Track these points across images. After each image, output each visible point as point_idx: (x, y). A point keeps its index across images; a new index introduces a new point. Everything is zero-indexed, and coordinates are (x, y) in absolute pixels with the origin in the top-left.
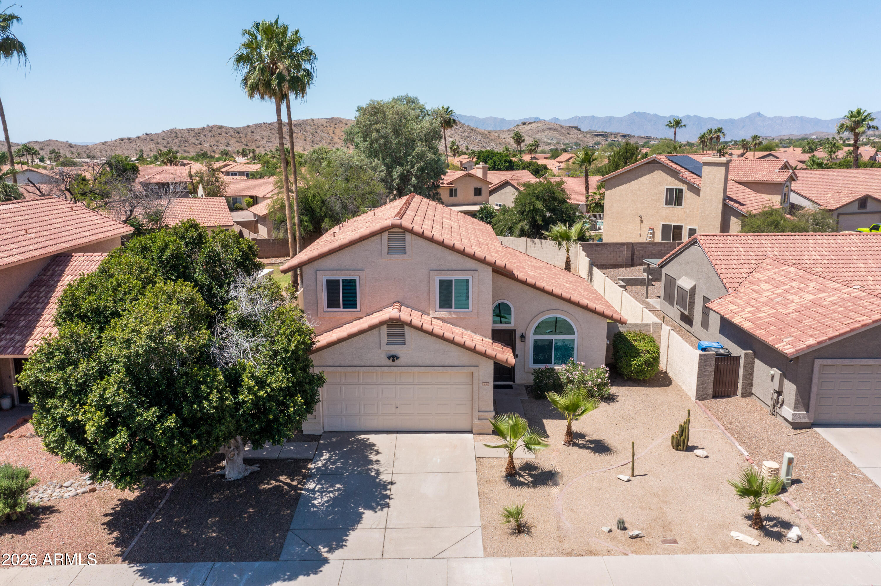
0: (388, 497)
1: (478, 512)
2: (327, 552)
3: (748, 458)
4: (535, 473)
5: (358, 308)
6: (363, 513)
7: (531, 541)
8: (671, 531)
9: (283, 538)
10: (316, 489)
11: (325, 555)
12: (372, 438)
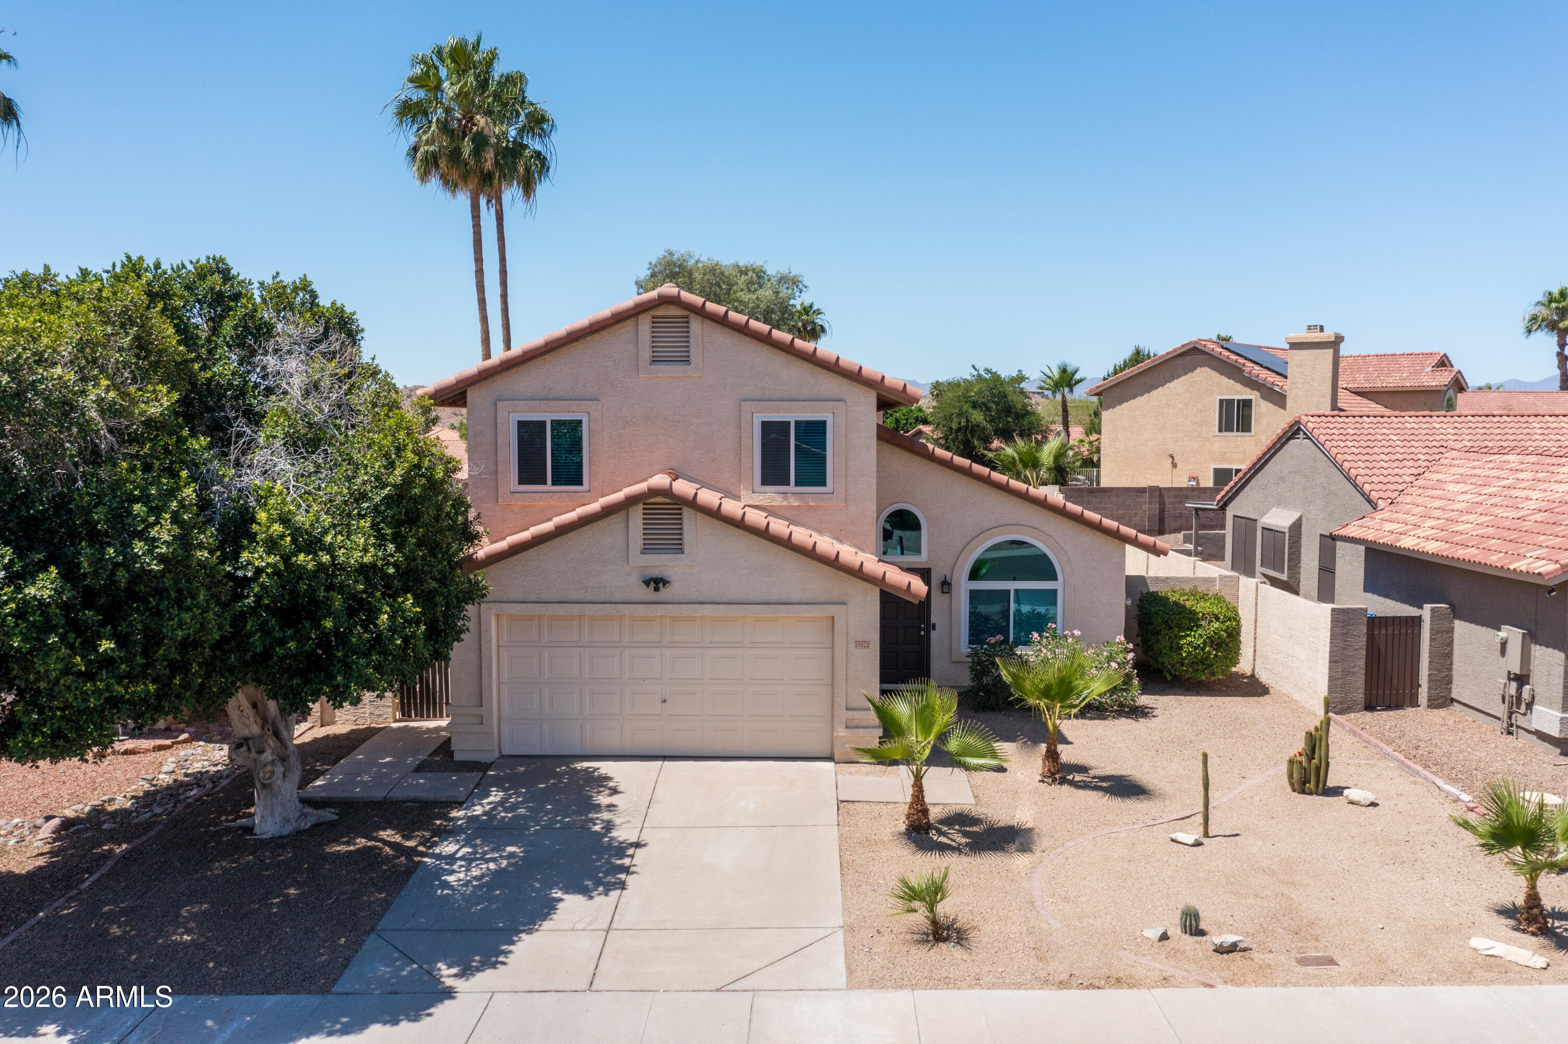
0: (627, 870)
1: (838, 899)
2: (455, 976)
3: (1471, 805)
4: (975, 829)
5: (586, 486)
6: (561, 900)
7: (966, 956)
8: (1316, 940)
9: (355, 946)
10: (459, 855)
11: (449, 982)
12: (605, 768)
